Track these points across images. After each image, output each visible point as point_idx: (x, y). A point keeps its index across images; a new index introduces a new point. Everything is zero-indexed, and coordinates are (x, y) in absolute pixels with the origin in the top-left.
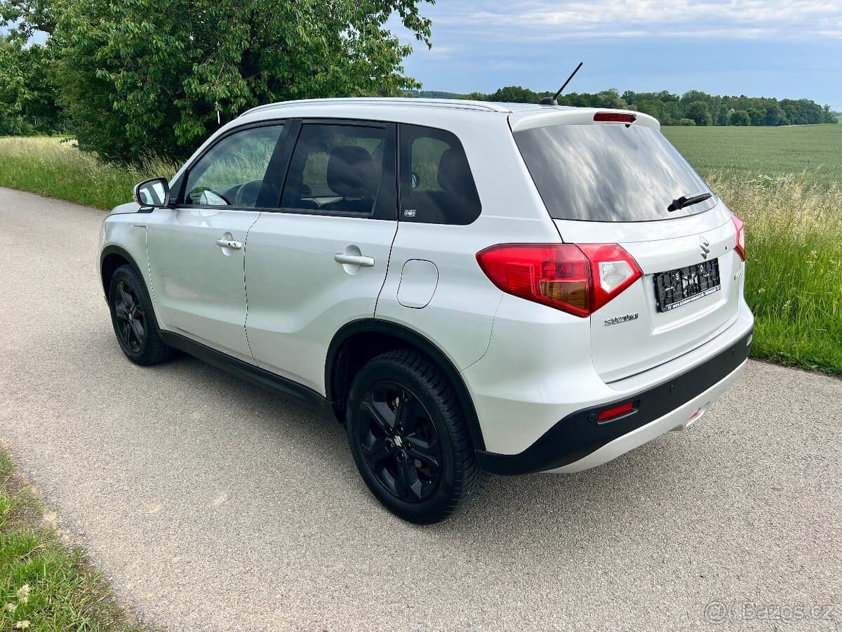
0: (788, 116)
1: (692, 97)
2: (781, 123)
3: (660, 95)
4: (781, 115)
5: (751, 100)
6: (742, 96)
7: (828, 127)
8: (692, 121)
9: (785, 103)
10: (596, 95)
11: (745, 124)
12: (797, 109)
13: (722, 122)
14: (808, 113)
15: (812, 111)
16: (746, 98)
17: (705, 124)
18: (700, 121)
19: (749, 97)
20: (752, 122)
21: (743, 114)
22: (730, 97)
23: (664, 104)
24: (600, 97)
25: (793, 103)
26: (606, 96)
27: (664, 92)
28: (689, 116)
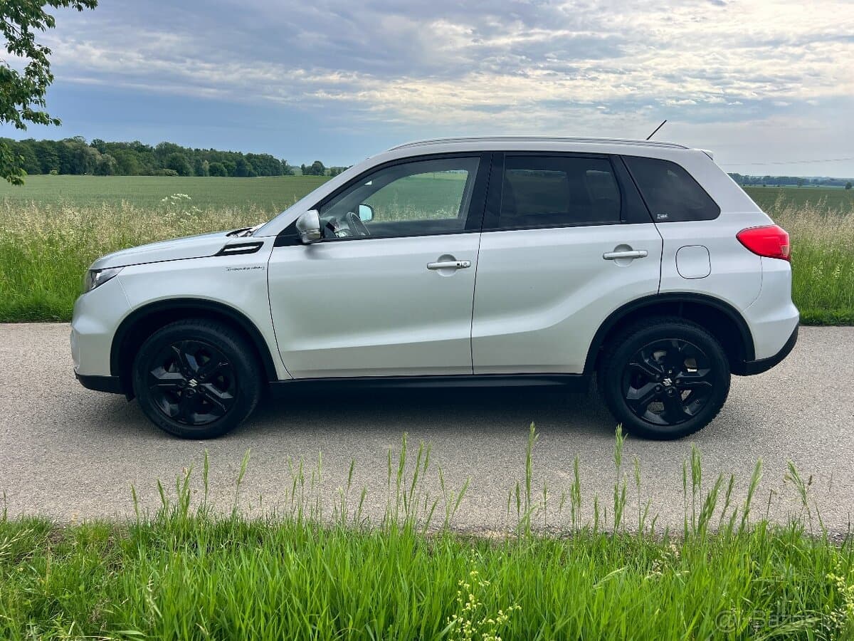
0: (255, 169)
1: (166, 149)
2: (250, 175)
3: (132, 145)
4: (249, 168)
5: (221, 153)
6: (212, 149)
7: (287, 178)
8: (174, 172)
9: (250, 156)
10: (61, 142)
11: (222, 175)
12: (261, 162)
13: (199, 173)
14: (271, 166)
15: (273, 164)
16: (215, 151)
17: (187, 174)
18: (181, 172)
19: (218, 150)
20: (229, 173)
21: (220, 166)
22: (202, 150)
23: (140, 155)
24: (67, 144)
25: (256, 157)
26: (74, 144)
27: (136, 142)
28: (170, 167)
